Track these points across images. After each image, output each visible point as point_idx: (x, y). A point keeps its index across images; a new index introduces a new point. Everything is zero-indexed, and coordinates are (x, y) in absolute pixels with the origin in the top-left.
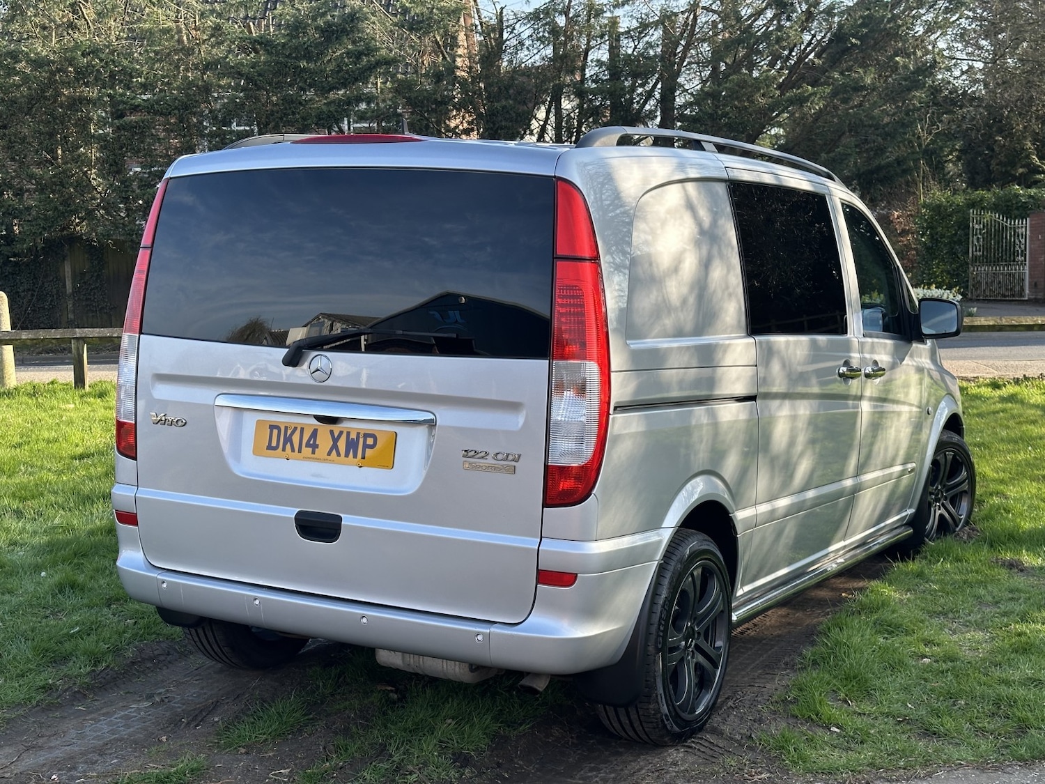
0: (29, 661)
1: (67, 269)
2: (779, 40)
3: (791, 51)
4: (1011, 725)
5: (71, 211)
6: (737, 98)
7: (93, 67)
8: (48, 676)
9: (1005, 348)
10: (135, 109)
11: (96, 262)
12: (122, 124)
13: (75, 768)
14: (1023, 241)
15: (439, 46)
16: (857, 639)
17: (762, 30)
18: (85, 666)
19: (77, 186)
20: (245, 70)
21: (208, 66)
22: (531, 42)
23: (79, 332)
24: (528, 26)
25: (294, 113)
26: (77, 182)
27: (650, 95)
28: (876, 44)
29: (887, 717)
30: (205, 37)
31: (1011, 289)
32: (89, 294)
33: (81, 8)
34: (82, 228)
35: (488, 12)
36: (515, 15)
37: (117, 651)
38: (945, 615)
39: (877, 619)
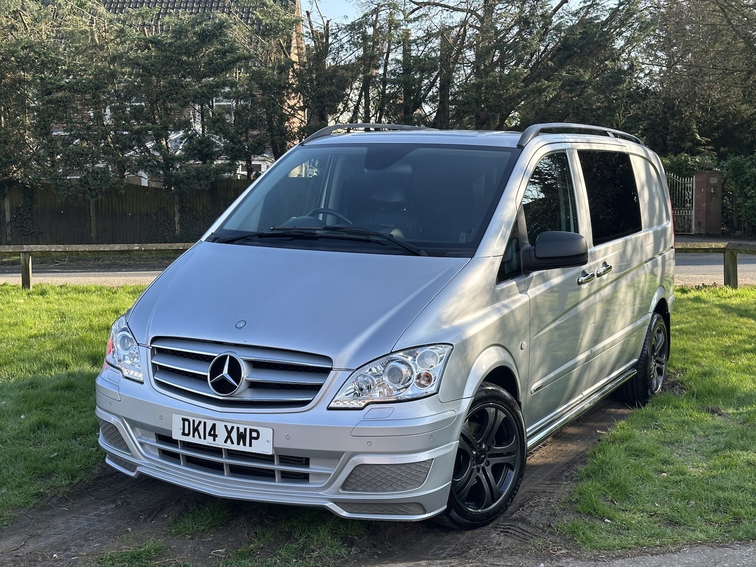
0: (23, 476)
1: (7, 205)
2: (524, 47)
3: (532, 56)
4: (729, 517)
5: (12, 162)
6: (495, 88)
7: (30, 57)
8: (39, 486)
9: (684, 266)
10: (60, 88)
11: (28, 199)
12: (50, 99)
13: (69, 550)
14: (691, 193)
15: (282, 48)
16: (616, 460)
17: (511, 41)
18: (65, 480)
19: (16, 144)
20: (142, 62)
21: (114, 59)
22: (348, 46)
23: (26, 248)
24: (347, 34)
25: (177, 93)
26: (16, 141)
27: (432, 84)
28: (591, 52)
29: (642, 512)
30: (112, 38)
31: (682, 226)
32: (23, 223)
33: (21, 15)
34: (18, 175)
35: (318, 25)
36: (338, 26)
37: (87, 469)
38: (672, 444)
39: (627, 447)
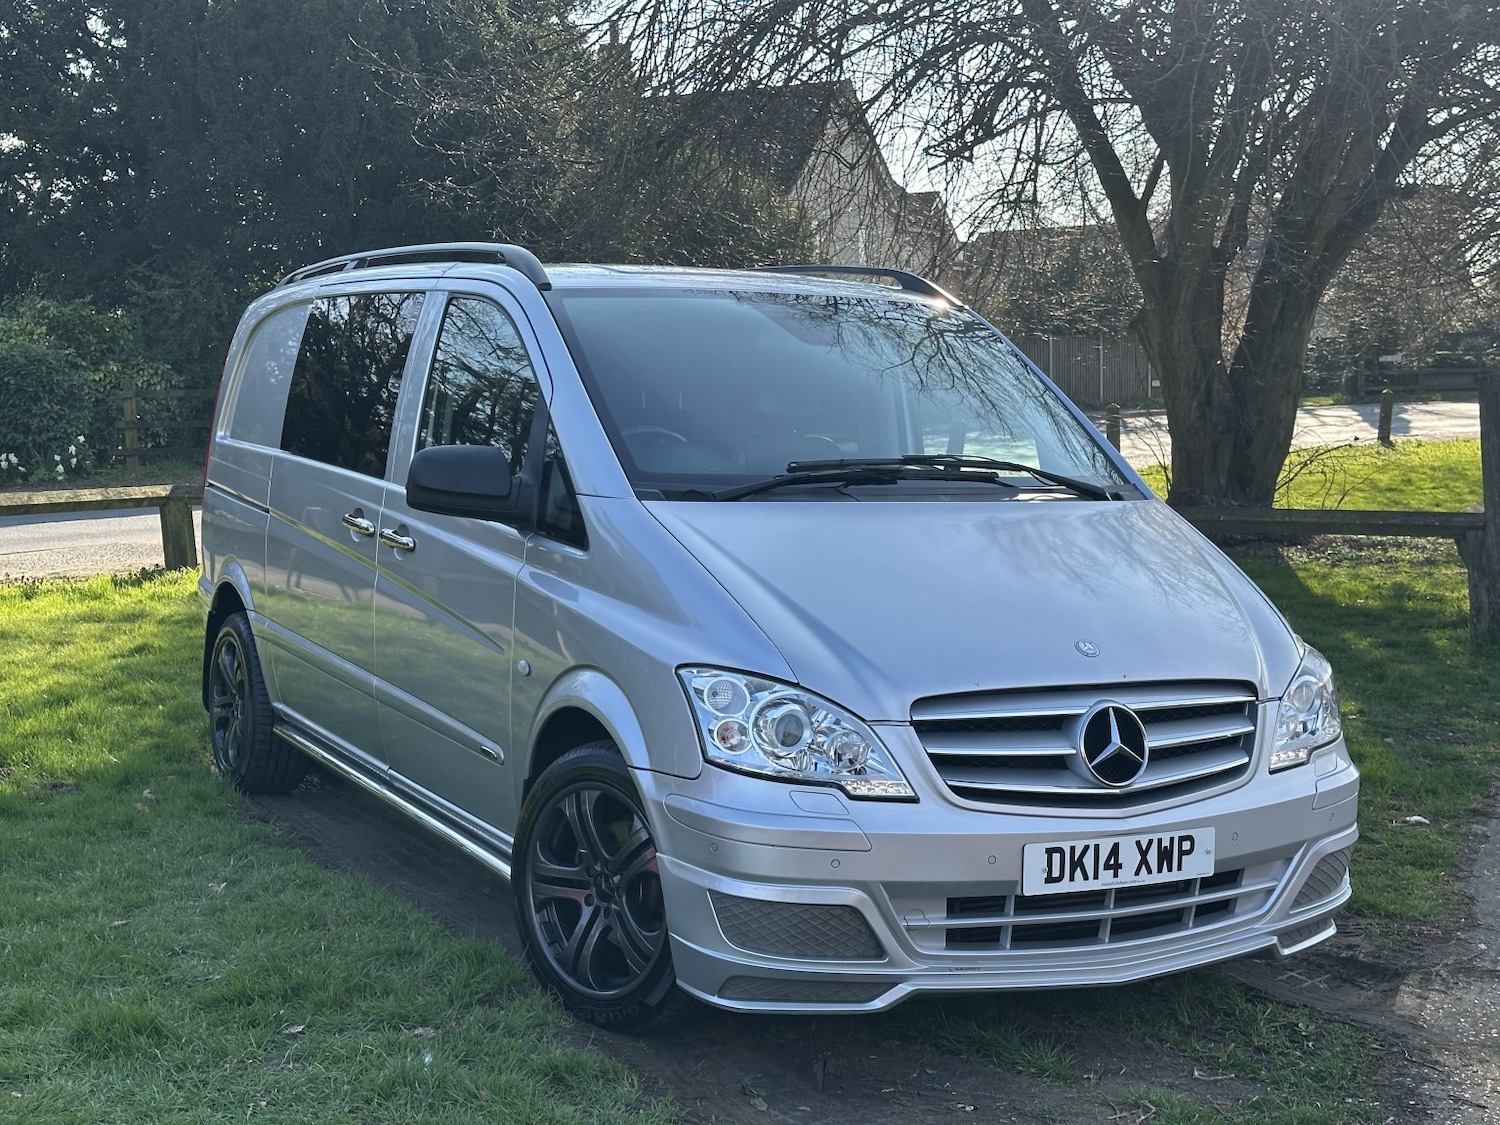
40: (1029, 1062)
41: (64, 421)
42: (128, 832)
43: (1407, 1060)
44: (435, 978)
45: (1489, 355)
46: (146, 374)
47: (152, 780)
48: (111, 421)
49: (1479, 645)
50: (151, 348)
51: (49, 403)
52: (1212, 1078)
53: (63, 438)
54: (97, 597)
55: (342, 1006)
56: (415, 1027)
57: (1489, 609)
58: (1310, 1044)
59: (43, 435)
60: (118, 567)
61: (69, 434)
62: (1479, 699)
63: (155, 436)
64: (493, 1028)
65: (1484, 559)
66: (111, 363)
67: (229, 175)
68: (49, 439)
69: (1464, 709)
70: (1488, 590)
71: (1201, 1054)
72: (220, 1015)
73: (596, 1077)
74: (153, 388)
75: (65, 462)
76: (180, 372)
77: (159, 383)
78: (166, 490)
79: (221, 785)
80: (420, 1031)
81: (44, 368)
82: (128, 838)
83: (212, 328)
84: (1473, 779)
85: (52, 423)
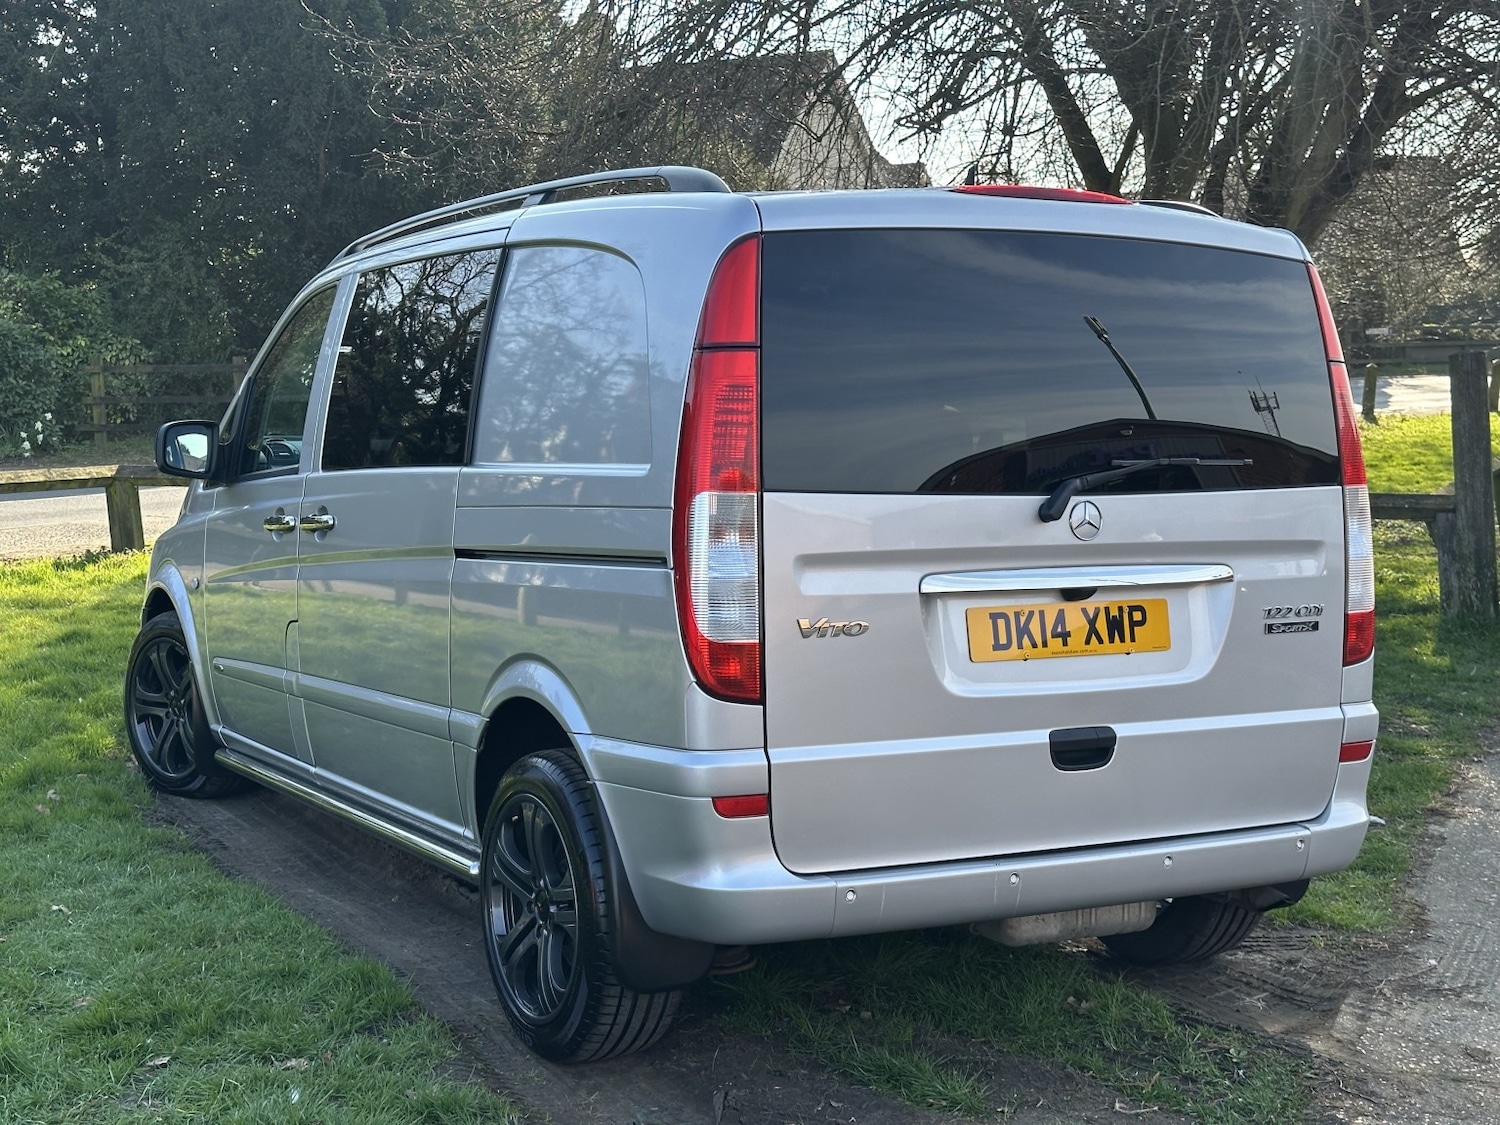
40: (940, 1093)
41: (30, 397)
42: (25, 837)
43: (1341, 1091)
44: (314, 1004)
45: (1475, 327)
46: (115, 348)
47: (59, 779)
48: (78, 397)
49: (1449, 631)
50: (120, 322)
51: (15, 378)
52: (1133, 1112)
53: (29, 414)
54: (35, 581)
55: (213, 1035)
56: (288, 1059)
57: (1459, 594)
58: (1241, 1072)
59: (8, 411)
60: (66, 549)
61: (35, 410)
62: (1445, 688)
63: (124, 412)
64: (370, 1059)
65: (1455, 543)
66: (79, 337)
67: (198, 147)
68: (15, 415)
69: (1429, 699)
70: (1458, 574)
71: (1125, 1084)
72: (82, 1045)
73: (475, 1115)
74: (122, 363)
75: (32, 439)
76: (149, 348)
77: (128, 358)
78: (112, 471)
79: (131, 784)
80: (293, 1062)
81: (10, 343)
82: (25, 842)
83: (182, 303)
84: (1434, 776)
85: (17, 398)
